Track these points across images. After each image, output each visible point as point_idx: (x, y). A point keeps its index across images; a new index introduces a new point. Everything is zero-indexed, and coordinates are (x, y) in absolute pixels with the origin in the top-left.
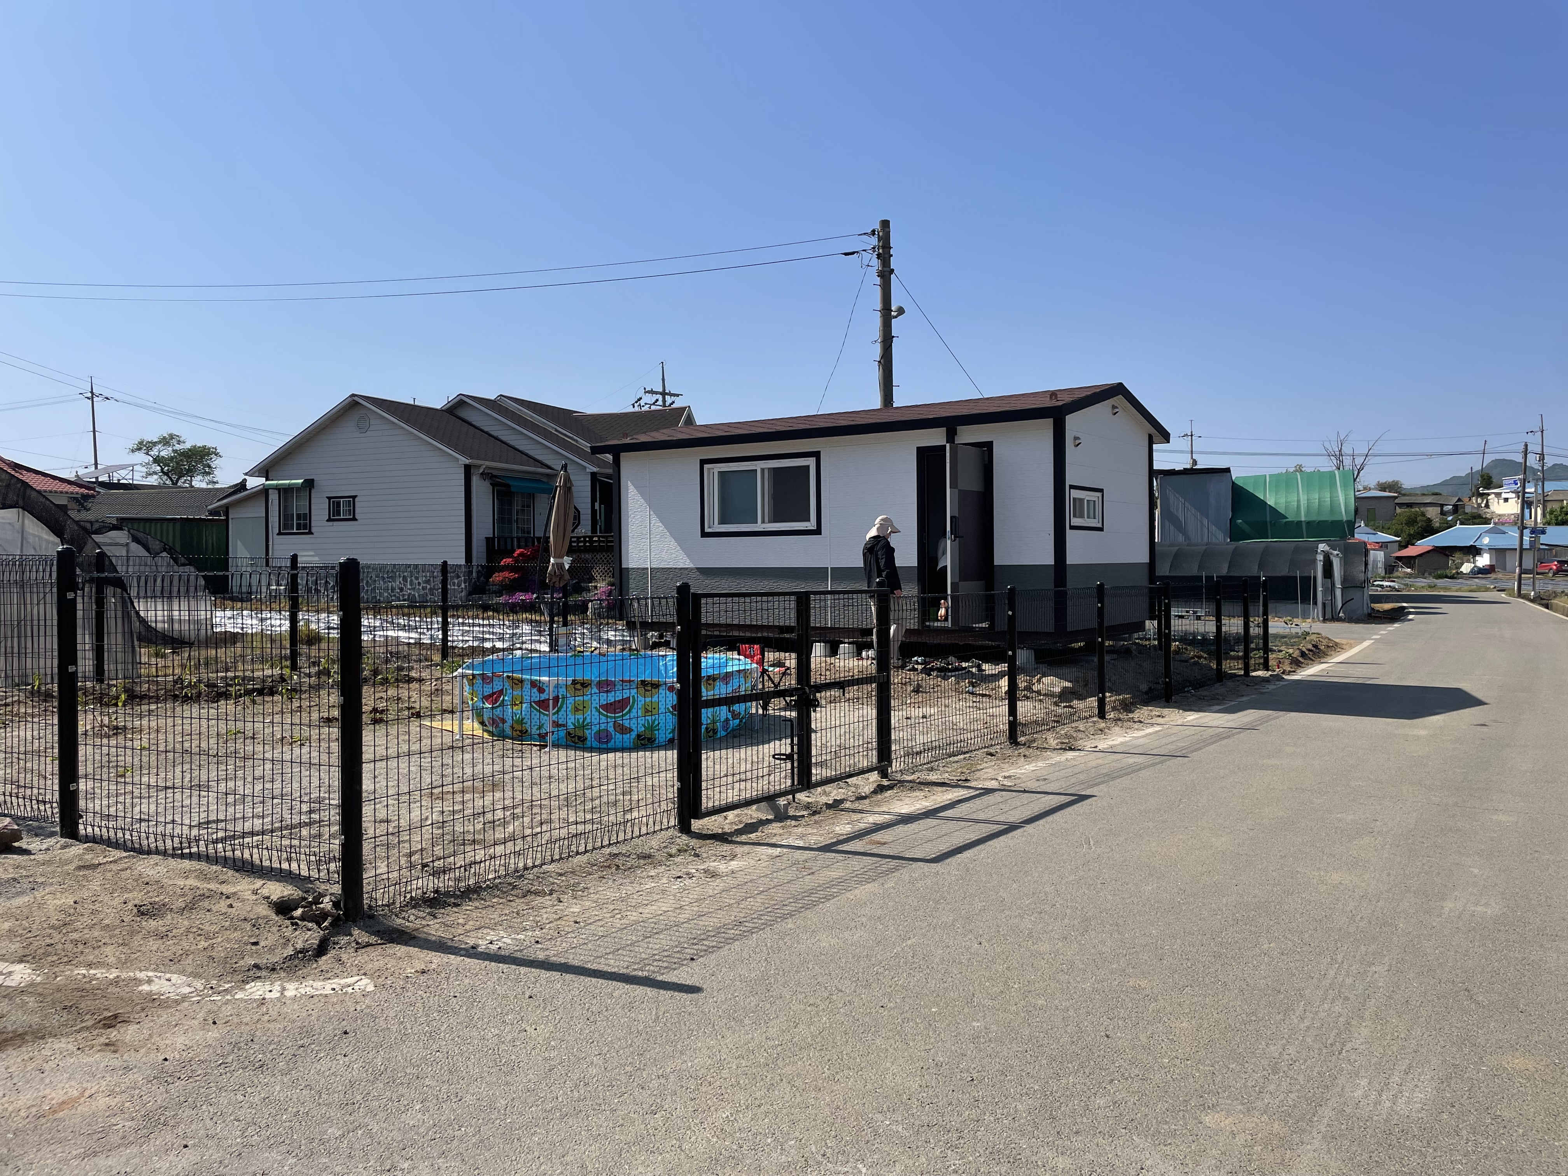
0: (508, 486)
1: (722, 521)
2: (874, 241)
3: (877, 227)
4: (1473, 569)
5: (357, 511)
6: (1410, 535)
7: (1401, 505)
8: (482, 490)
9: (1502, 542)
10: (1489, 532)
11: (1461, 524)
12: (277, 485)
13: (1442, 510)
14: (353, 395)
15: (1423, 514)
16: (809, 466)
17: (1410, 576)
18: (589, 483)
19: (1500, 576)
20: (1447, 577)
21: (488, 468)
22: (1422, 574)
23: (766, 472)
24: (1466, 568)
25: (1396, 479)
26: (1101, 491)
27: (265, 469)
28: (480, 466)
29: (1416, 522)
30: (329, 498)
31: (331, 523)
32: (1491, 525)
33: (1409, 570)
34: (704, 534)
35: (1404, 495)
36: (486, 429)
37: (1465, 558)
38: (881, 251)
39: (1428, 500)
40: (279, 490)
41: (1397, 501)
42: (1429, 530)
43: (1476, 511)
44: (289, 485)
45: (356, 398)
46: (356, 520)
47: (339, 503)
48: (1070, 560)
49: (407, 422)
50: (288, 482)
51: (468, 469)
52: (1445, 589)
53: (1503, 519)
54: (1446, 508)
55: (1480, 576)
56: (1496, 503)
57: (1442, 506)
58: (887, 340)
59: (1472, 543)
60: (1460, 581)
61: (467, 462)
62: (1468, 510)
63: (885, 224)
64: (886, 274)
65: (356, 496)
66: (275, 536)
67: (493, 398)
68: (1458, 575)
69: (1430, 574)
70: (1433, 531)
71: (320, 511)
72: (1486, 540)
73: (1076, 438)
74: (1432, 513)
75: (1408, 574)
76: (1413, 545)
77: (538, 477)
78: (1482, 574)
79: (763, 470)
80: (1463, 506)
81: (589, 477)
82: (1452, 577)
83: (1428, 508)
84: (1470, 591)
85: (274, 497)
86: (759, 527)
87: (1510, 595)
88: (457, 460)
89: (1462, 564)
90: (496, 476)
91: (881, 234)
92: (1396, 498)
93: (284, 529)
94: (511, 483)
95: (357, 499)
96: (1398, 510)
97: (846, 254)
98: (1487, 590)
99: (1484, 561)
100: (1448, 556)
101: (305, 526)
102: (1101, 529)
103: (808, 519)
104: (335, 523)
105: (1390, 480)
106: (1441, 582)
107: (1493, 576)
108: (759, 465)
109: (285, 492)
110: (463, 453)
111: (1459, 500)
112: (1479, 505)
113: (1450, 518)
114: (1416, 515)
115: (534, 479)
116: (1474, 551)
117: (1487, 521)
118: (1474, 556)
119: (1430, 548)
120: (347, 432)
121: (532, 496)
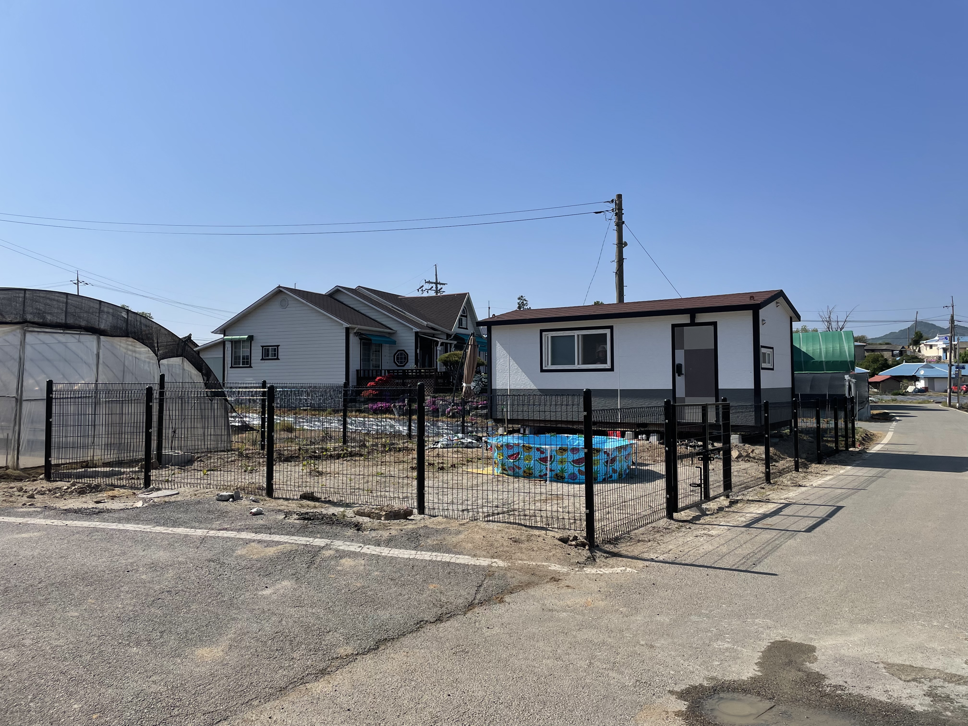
0: (371, 340)
1: (553, 364)
2: (613, 206)
3: (615, 198)
4: (915, 389)
5: (279, 354)
6: (874, 369)
7: (868, 350)
8: (354, 341)
9: (931, 373)
10: (924, 367)
11: (906, 362)
12: (232, 339)
13: (893, 353)
14: (279, 287)
15: (882, 356)
16: (606, 334)
17: (877, 393)
18: (414, 338)
19: (931, 394)
20: (900, 394)
21: (359, 329)
22: (884, 392)
23: (580, 337)
24: (910, 389)
25: (863, 334)
26: (772, 348)
27: (224, 330)
28: (354, 328)
29: (878, 361)
30: (263, 347)
31: (263, 361)
32: (925, 363)
33: (876, 390)
34: (542, 371)
35: (869, 344)
36: (351, 306)
37: (910, 383)
38: (617, 211)
39: (884, 347)
40: (232, 342)
41: (865, 348)
42: (886, 366)
43: (913, 354)
44: (239, 338)
45: (281, 289)
46: (279, 359)
47: (268, 350)
48: (763, 386)
49: (311, 302)
50: (238, 337)
51: (347, 330)
52: (902, 401)
53: (930, 359)
54: (895, 352)
55: (919, 394)
56: (925, 349)
57: (892, 351)
58: (620, 261)
59: (913, 374)
60: (908, 397)
61: (348, 326)
62: (909, 353)
63: (620, 196)
64: (620, 224)
65: (279, 346)
66: (229, 369)
67: (354, 288)
68: (906, 394)
69: (889, 392)
70: (889, 367)
71: (257, 354)
72: (922, 372)
73: (763, 320)
74: (887, 355)
75: (875, 392)
76: (877, 375)
77: (384, 334)
78: (921, 392)
79: (578, 336)
80: (906, 351)
81: (414, 334)
82: (903, 395)
83: (885, 353)
84: (919, 403)
85: (228, 346)
86: (576, 367)
87: (944, 406)
88: (342, 324)
89: (908, 387)
90: (363, 334)
91: (617, 202)
92: (864, 346)
93: (234, 364)
94: (372, 338)
95: (279, 347)
96: (866, 354)
97: (596, 213)
98: (929, 402)
99: (921, 384)
100: (899, 382)
101: (247, 362)
102: (773, 369)
103: (606, 363)
104: (266, 361)
105: (860, 335)
106: (899, 398)
107: (927, 394)
108: (576, 333)
109: (235, 343)
110: (345, 320)
111: (903, 347)
112: (914, 351)
113: (898, 359)
114: (878, 357)
115: (381, 335)
116: (915, 379)
117: (921, 360)
118: (915, 382)
119: (889, 377)
120: (275, 307)
121: (381, 345)
